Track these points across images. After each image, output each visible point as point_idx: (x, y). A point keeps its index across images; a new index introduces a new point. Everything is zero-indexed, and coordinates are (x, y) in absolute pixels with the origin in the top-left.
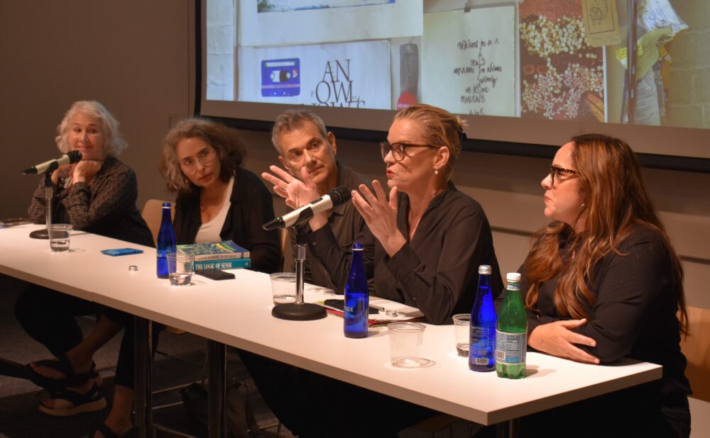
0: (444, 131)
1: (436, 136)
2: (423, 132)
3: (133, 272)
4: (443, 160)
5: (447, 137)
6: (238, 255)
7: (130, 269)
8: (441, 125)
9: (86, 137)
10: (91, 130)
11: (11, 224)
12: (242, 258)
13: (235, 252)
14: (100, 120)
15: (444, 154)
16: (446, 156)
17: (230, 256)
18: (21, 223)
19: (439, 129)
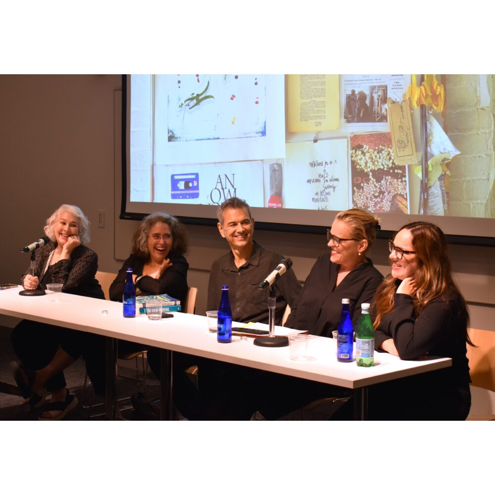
0: (364, 231)
1: (359, 234)
2: (351, 232)
3: (105, 314)
4: (364, 247)
5: (366, 235)
6: (173, 303)
7: (103, 313)
8: (362, 228)
9: (69, 228)
10: (72, 225)
11: (5, 288)
12: (175, 305)
13: (171, 301)
14: (79, 219)
15: (364, 245)
16: (365, 245)
17: (168, 304)
18: (11, 287)
19: (361, 230)
